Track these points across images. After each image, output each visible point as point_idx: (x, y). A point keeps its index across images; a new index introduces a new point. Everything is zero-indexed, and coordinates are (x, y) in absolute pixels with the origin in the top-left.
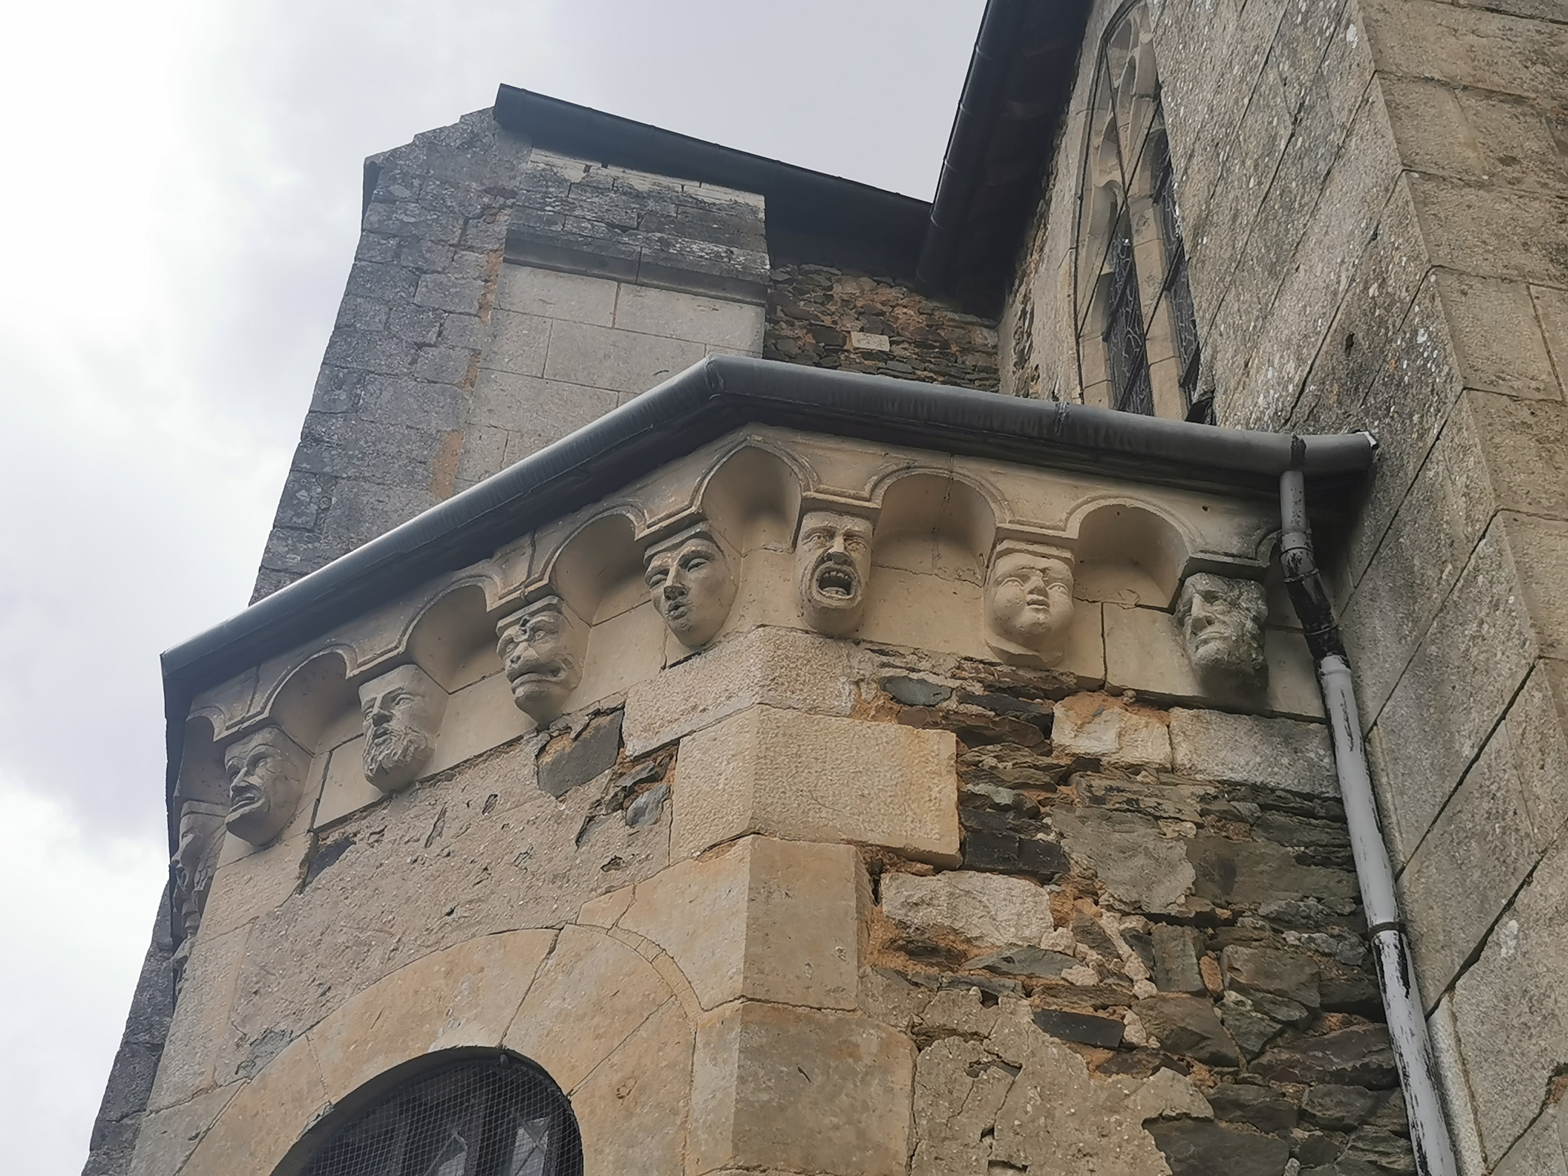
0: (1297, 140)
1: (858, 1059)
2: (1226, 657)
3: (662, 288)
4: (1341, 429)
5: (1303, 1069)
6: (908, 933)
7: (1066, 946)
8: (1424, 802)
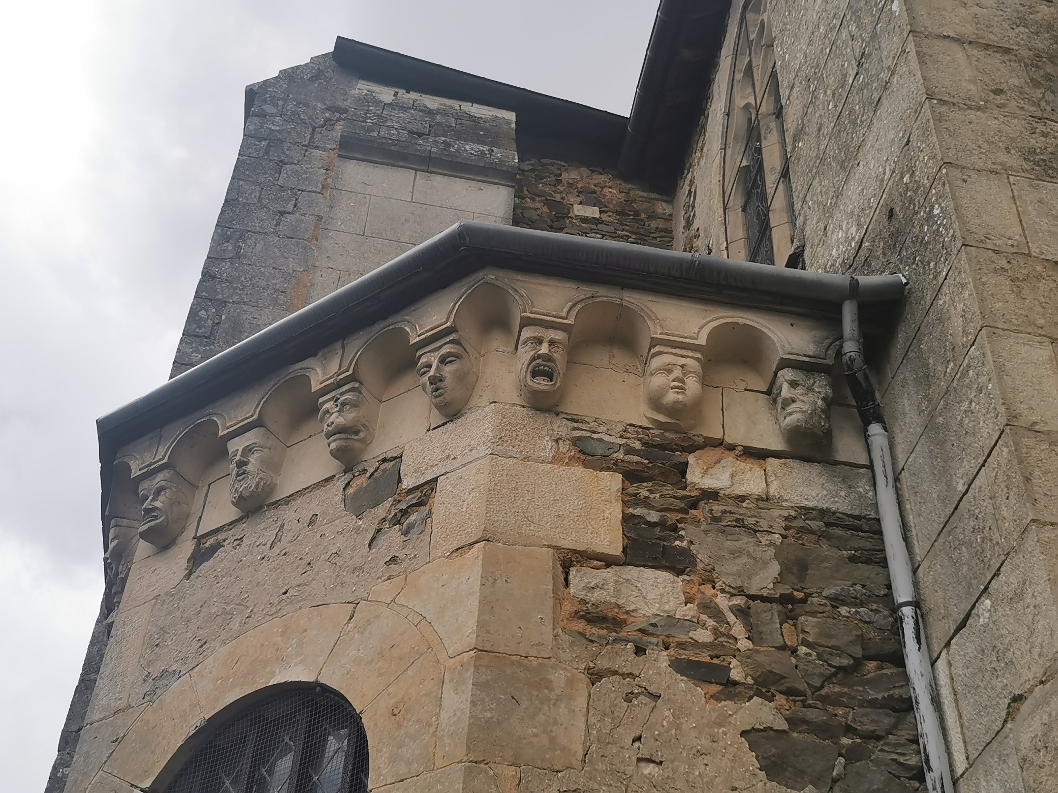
0: (860, 77)
1: (551, 690)
2: (803, 424)
3: (445, 175)
4: (884, 271)
5: (849, 698)
6: (587, 607)
7: (692, 616)
8: (933, 521)
